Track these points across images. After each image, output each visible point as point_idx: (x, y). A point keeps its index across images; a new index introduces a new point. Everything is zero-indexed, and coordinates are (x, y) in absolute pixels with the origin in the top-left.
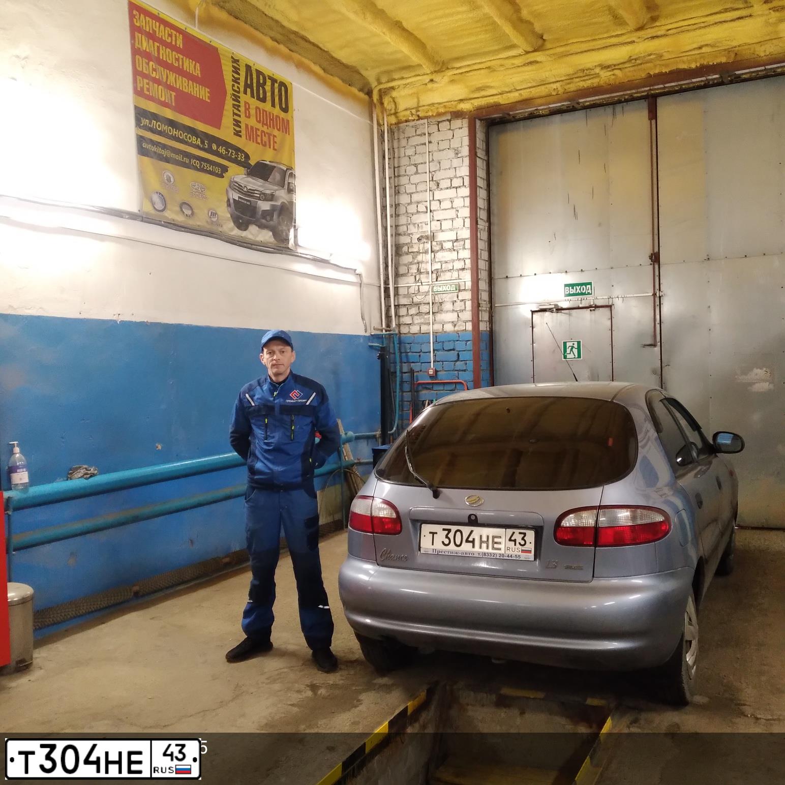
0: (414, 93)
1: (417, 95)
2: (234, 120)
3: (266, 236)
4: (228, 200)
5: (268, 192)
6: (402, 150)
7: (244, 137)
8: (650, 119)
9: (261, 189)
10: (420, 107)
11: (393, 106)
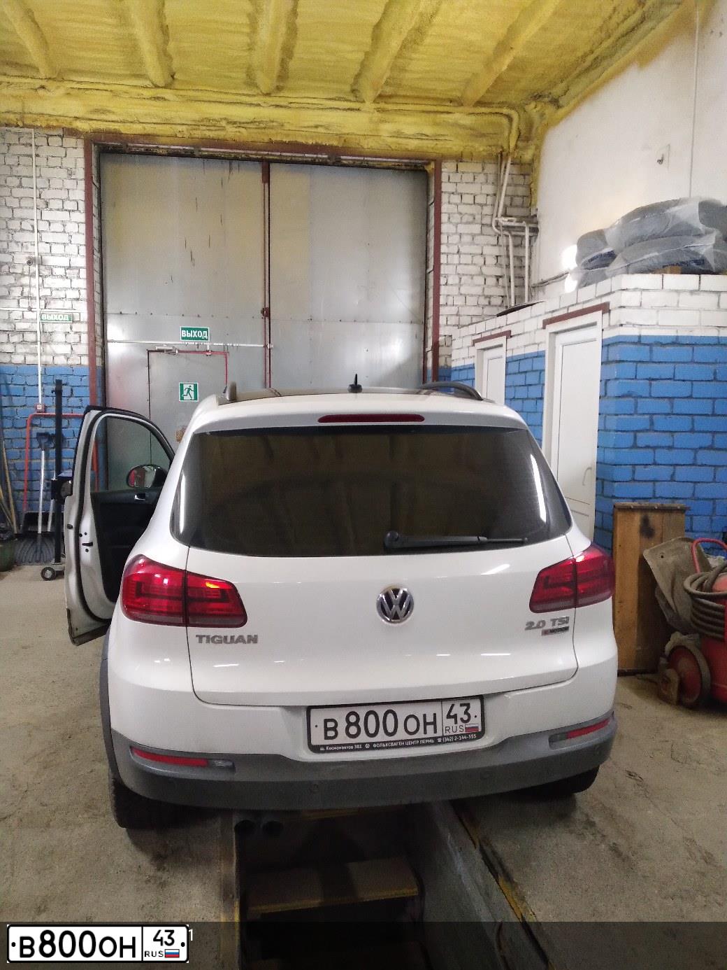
0: (20, 96)
1: (23, 99)
6: (1, 157)
8: (264, 182)
10: (26, 113)
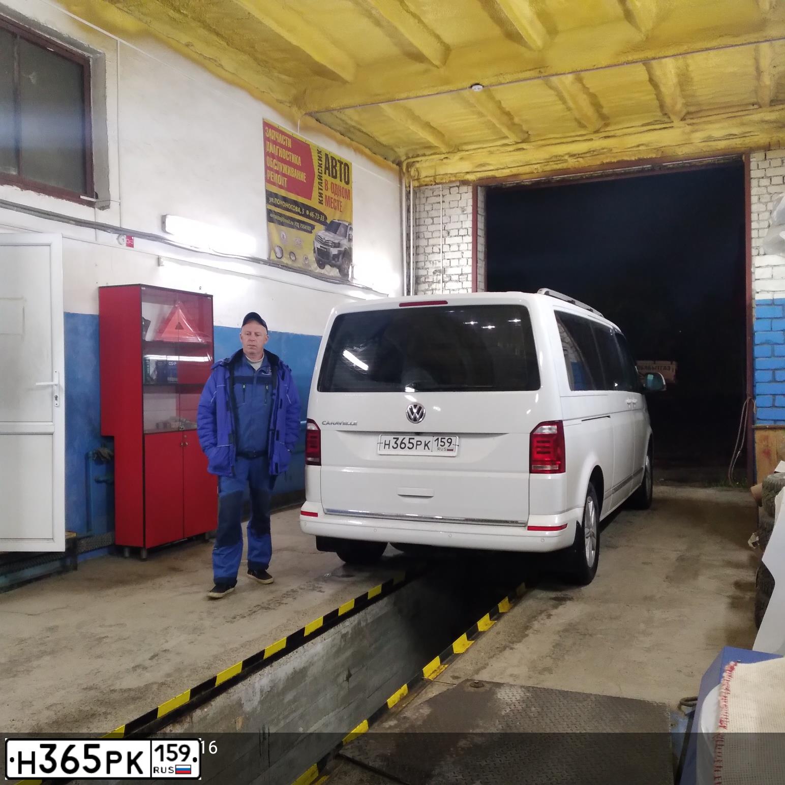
0: (433, 166)
1: (434, 167)
2: (320, 193)
3: (334, 272)
4: (314, 249)
5: (336, 241)
6: (422, 206)
7: (324, 204)
9: (332, 240)
10: (437, 175)
11: (417, 174)
